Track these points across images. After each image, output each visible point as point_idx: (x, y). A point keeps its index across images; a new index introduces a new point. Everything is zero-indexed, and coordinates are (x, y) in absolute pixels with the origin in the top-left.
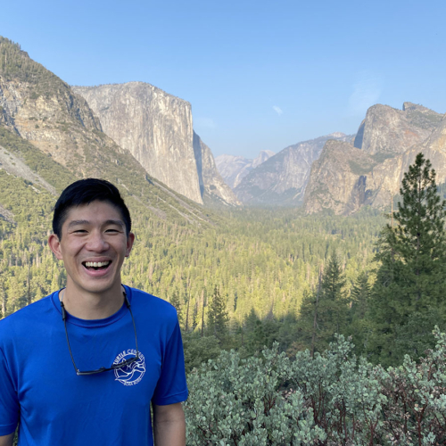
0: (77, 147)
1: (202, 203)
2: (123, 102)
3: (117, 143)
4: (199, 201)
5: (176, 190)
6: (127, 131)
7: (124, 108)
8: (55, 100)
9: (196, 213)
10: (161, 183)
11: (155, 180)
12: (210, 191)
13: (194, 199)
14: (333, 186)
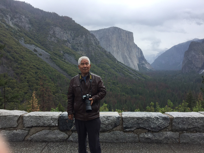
0: (92, 53)
1: (138, 70)
2: (108, 35)
3: (106, 50)
4: (137, 69)
5: (128, 66)
6: (110, 45)
7: (108, 37)
8: (84, 36)
9: (136, 74)
10: (122, 64)
11: (120, 62)
12: (142, 65)
13: (135, 69)
14: (195, 61)
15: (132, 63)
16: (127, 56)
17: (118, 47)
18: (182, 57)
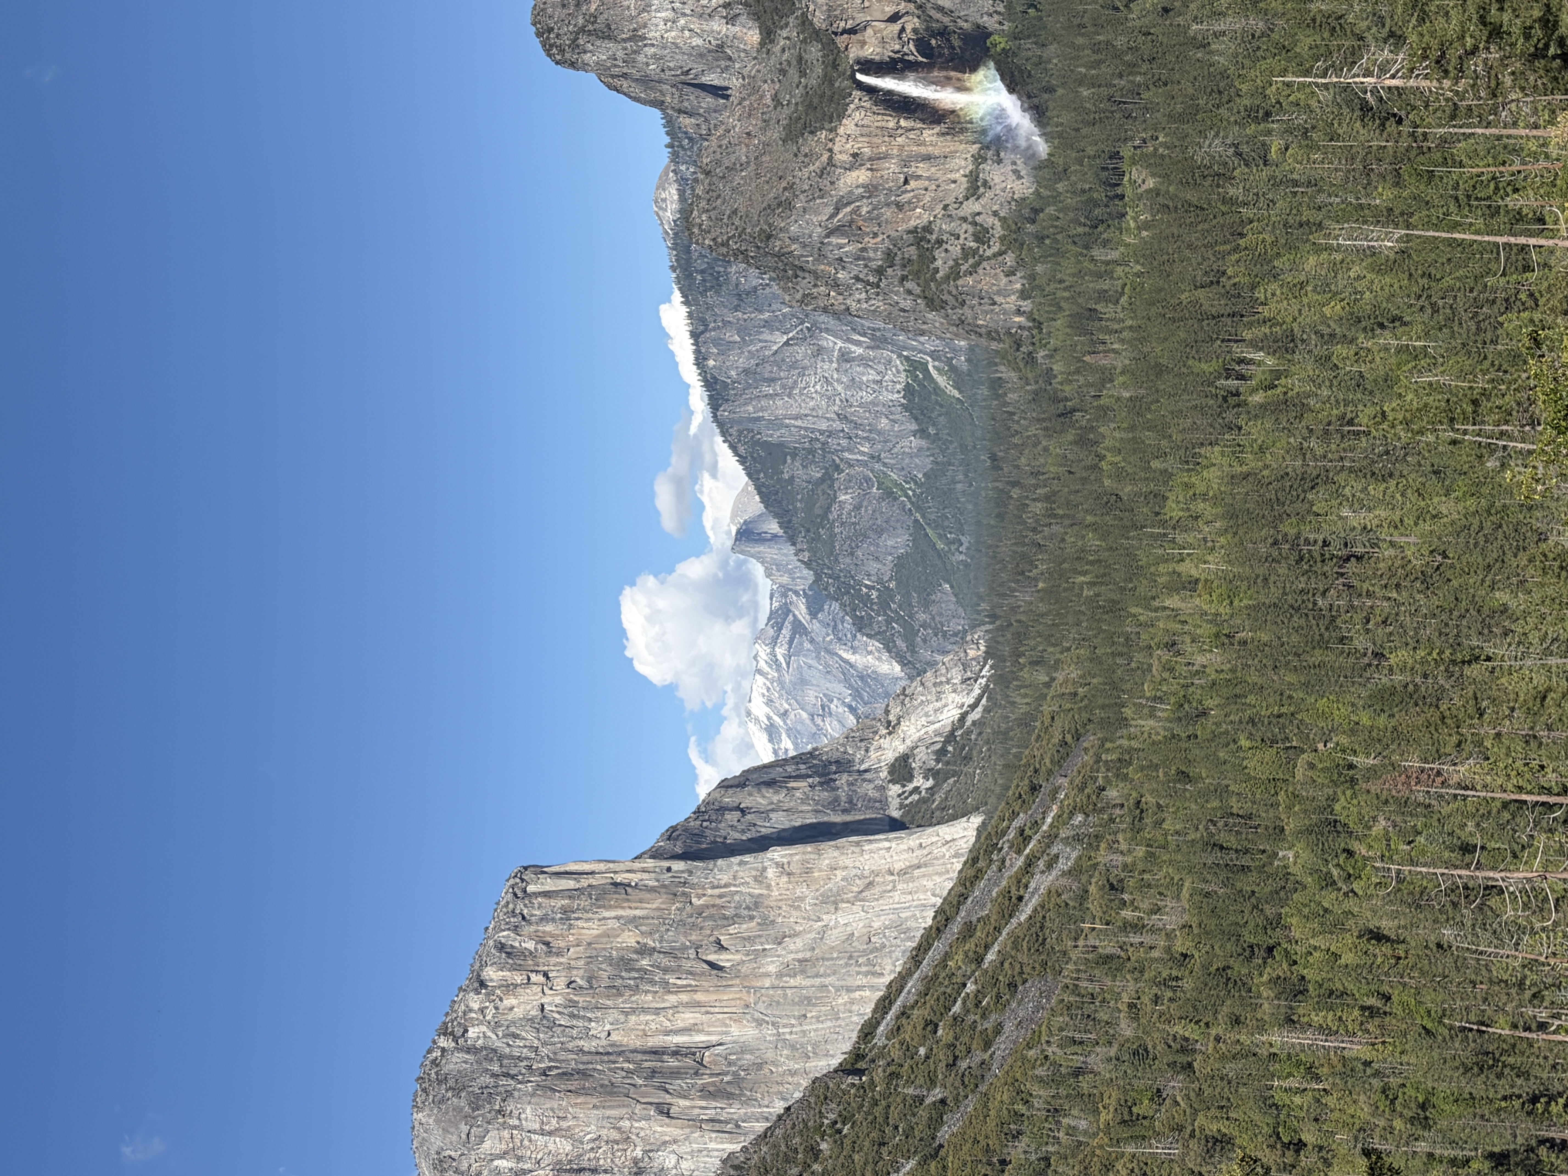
10: (883, 1006)
12: (918, 782)
13: (957, 855)
14: (899, 206)
15: (877, 890)
16: (796, 947)
17: (672, 1062)
18: (840, 344)
